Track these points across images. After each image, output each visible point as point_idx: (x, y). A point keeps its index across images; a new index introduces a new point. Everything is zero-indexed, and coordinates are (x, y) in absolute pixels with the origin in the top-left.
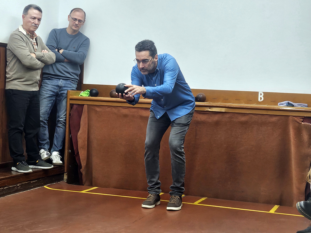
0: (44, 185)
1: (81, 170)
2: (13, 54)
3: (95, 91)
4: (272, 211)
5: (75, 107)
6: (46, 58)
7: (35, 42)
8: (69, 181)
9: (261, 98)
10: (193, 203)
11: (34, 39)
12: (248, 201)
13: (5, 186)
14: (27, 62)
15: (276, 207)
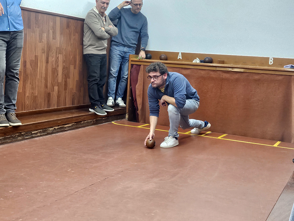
0: (112, 121)
1: (138, 112)
2: (89, 27)
3: (150, 55)
4: (276, 145)
5: (134, 66)
6: (112, 32)
7: (104, 19)
8: (130, 119)
9: (271, 62)
10: (217, 137)
11: (104, 17)
12: (258, 138)
13: (85, 121)
14: (98, 34)
15: (278, 143)
